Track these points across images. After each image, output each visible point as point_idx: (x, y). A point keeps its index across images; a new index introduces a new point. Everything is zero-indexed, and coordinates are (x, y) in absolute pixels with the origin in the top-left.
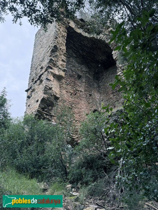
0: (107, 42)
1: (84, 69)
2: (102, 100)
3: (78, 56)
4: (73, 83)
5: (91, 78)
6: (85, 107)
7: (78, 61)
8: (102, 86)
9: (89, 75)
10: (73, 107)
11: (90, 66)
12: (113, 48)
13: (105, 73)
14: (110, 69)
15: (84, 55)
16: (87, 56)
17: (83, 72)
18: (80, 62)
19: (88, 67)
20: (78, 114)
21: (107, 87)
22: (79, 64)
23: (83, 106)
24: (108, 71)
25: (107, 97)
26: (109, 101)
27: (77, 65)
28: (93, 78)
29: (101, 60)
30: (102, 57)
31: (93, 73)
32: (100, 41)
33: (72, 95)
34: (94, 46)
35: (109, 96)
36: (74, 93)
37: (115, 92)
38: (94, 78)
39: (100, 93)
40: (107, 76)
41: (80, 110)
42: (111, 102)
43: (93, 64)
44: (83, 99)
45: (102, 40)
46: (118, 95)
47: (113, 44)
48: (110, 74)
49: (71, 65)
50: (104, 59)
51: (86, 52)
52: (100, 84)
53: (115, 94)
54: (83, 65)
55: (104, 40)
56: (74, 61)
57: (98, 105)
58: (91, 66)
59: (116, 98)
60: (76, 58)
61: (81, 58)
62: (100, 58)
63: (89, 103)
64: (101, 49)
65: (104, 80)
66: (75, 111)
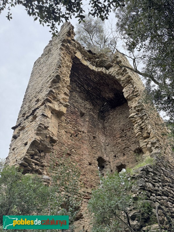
0: (117, 78)
1: (88, 106)
2: (108, 144)
3: (82, 91)
4: (74, 122)
5: (95, 116)
6: (88, 154)
7: (82, 96)
8: (108, 127)
9: (93, 113)
10: (73, 153)
11: (95, 103)
12: (124, 85)
13: (111, 113)
14: (118, 108)
15: (88, 90)
16: (92, 92)
17: (86, 109)
18: (84, 98)
19: (92, 104)
20: (79, 162)
21: (114, 129)
22: (83, 100)
23: (85, 152)
24: (115, 110)
25: (114, 142)
26: (116, 146)
27: (80, 100)
28: (97, 117)
29: (108, 98)
30: (109, 94)
31: (98, 111)
32: (109, 76)
33: (73, 136)
34: (101, 81)
35: (116, 140)
36: (75, 135)
37: (124, 135)
38: (99, 117)
39: (106, 136)
40: (115, 116)
41: (81, 157)
42: (119, 147)
43: (99, 101)
44: (85, 142)
45: (112, 75)
46: (128, 140)
47: (125, 81)
48: (118, 115)
49: (73, 100)
50: (111, 96)
51: (91, 87)
52: (106, 125)
53: (124, 139)
54: (87, 101)
55: (114, 75)
56: (77, 96)
57: (103, 150)
58: (97, 103)
59: (126, 144)
60: (80, 92)
61: (85, 93)
62: (107, 95)
63: (93, 148)
64: (108, 86)
65: (110, 120)
66: (75, 158)
